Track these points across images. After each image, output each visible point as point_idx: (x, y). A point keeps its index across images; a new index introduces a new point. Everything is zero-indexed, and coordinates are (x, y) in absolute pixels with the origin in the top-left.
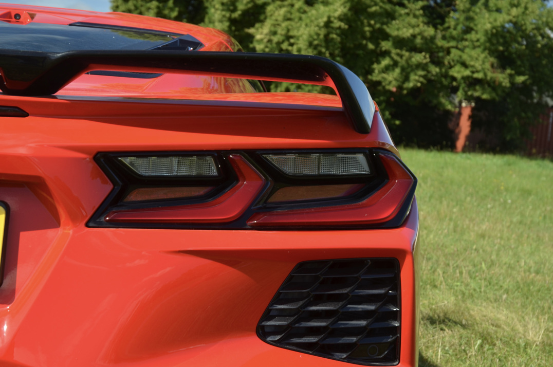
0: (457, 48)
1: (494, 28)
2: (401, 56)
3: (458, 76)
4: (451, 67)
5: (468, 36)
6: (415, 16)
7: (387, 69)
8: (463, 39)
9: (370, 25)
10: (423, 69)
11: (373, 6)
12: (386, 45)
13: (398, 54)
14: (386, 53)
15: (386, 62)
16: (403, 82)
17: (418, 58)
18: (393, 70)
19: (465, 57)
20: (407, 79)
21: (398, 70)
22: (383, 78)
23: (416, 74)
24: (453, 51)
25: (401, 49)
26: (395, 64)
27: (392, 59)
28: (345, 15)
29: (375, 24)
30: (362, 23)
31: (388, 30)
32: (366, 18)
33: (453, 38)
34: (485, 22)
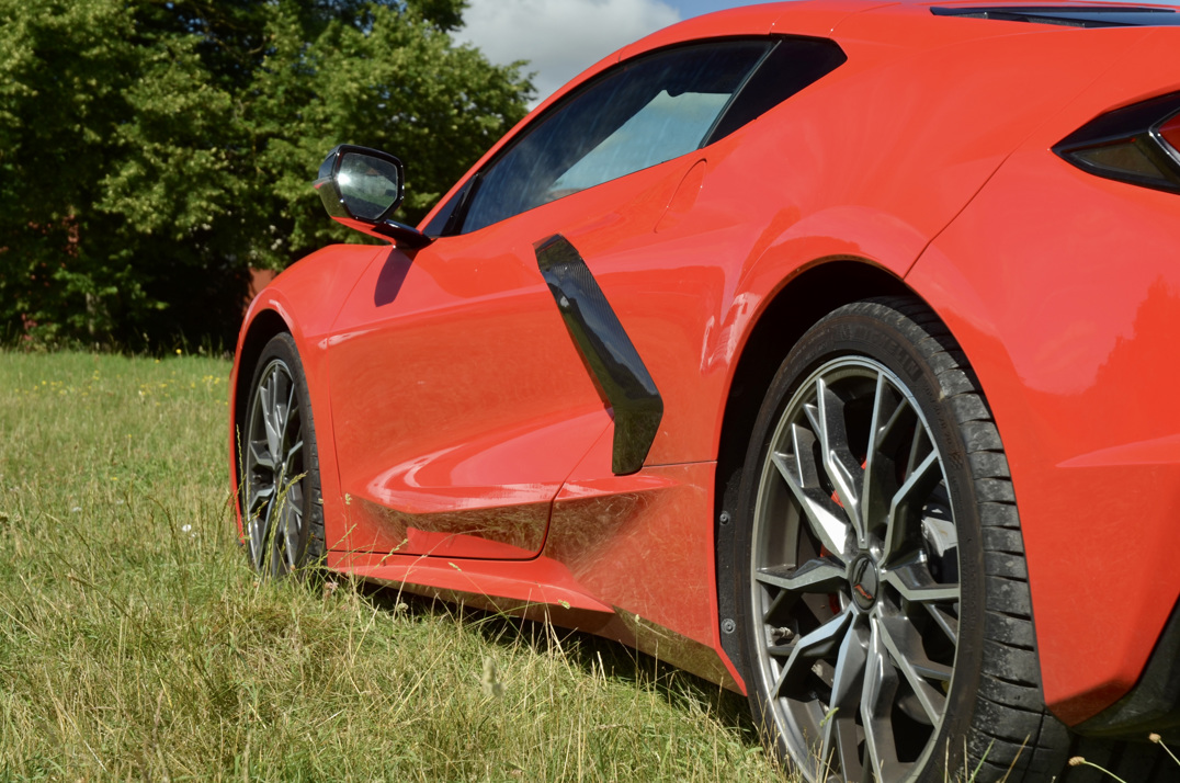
0: (279, 136)
1: (362, 90)
2: (165, 157)
3: (292, 197)
4: (272, 179)
5: (303, 111)
6: (185, 67)
7: (133, 187)
8: (293, 117)
9: (87, 89)
10: (215, 186)
11: (93, 45)
12: (128, 133)
13: (156, 152)
14: (129, 152)
15: (130, 170)
16: (174, 216)
17: (201, 159)
18: (149, 188)
19: (302, 155)
20: (181, 208)
21: (159, 189)
22: (127, 206)
23: (200, 197)
24: (273, 142)
25: (163, 142)
26: (152, 174)
27: (145, 163)
28: (29, 66)
29: (99, 86)
30: (69, 85)
31: (130, 99)
32: (75, 74)
33: (269, 115)
34: (343, 79)
